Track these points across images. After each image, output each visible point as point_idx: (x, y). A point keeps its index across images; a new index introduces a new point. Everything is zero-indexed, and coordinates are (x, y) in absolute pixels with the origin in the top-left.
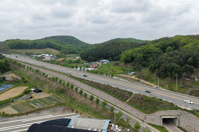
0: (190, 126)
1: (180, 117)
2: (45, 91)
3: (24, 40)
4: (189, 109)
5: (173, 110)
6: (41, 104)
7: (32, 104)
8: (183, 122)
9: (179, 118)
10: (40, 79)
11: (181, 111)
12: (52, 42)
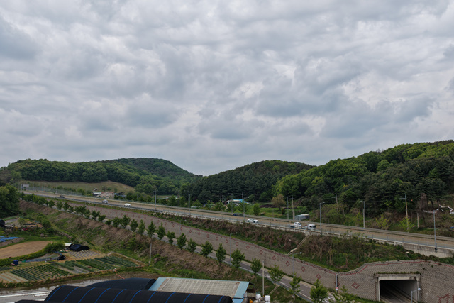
0: (447, 295)
1: (423, 278)
2: (96, 249)
3: (56, 162)
4: (441, 255)
5: (403, 261)
6: (85, 268)
7: (61, 268)
8: (430, 290)
9: (420, 279)
10: (86, 226)
11: (423, 262)
12: (120, 169)
